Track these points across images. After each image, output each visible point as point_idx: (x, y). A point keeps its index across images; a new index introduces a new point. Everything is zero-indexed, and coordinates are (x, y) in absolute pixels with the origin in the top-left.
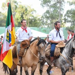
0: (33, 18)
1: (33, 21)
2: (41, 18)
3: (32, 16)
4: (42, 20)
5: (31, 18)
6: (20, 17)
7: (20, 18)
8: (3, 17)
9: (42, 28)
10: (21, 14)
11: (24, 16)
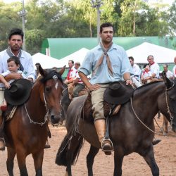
0: (146, 11)
1: (147, 19)
2: (169, 13)
3: (144, 8)
4: (171, 15)
5: (140, 12)
6: (112, 9)
7: (113, 13)
8: (68, 12)
9: (171, 38)
10: (114, 4)
11: (123, 8)
